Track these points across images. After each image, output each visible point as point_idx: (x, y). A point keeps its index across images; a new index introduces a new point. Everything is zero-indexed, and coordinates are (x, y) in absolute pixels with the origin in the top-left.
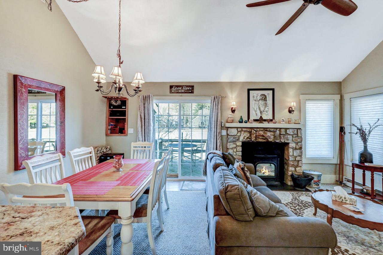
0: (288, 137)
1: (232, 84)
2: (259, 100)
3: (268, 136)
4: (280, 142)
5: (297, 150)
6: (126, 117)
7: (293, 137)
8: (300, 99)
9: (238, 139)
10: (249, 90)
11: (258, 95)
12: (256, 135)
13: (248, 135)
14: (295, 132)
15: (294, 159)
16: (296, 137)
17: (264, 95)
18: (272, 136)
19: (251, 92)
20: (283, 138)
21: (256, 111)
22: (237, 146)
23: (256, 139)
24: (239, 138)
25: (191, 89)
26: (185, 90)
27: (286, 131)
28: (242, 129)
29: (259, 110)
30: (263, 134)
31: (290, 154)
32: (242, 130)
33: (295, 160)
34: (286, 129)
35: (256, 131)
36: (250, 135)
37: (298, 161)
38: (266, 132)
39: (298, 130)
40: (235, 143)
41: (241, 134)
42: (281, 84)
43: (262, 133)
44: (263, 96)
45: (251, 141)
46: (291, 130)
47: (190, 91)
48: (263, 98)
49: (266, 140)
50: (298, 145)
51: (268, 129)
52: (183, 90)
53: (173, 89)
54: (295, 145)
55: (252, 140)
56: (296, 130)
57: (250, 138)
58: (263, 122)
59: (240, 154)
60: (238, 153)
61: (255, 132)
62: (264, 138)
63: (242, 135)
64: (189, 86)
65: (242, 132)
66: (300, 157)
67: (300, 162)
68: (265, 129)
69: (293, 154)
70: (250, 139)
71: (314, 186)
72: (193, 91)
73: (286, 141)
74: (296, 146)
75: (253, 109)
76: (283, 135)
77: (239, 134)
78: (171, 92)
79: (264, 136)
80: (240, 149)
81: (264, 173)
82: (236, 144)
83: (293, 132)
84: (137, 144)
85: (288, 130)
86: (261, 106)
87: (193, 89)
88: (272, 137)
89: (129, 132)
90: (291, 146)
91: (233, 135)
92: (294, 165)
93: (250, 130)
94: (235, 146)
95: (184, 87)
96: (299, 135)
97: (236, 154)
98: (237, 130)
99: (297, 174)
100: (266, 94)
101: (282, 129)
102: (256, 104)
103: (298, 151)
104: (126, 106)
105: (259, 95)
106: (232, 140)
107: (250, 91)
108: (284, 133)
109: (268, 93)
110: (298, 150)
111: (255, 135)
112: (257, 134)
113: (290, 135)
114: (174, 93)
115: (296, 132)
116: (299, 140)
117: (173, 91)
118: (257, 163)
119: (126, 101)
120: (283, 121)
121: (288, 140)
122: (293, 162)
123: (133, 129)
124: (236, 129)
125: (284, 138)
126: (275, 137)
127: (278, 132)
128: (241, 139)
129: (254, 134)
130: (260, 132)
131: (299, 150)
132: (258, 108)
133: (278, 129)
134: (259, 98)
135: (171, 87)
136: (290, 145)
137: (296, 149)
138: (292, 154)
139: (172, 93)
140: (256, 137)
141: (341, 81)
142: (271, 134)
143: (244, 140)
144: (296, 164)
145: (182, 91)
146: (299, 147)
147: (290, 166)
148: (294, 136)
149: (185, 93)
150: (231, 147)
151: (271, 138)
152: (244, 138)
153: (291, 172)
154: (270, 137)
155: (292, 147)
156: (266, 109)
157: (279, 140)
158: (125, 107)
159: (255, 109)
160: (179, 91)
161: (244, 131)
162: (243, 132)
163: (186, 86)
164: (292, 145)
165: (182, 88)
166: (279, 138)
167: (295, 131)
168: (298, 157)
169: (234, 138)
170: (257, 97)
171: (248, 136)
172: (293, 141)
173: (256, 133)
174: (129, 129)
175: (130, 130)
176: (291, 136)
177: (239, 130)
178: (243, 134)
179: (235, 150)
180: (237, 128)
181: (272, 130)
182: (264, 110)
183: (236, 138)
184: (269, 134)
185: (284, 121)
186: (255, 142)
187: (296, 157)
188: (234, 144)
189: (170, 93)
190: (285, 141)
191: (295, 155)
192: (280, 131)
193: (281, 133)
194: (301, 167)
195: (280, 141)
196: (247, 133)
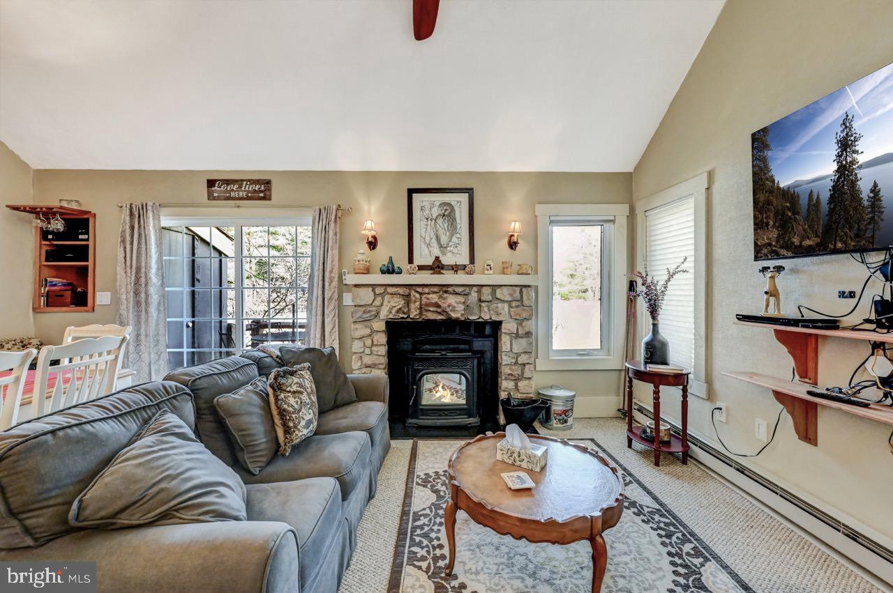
0: (497, 308)
1: (370, 178)
2: (437, 217)
3: (449, 306)
4: (481, 320)
5: (520, 340)
6: (90, 264)
7: (512, 307)
8: (537, 214)
9: (377, 315)
10: (411, 192)
11: (432, 205)
12: (421, 304)
13: (398, 303)
14: (515, 295)
15: (514, 361)
16: (517, 306)
17: (449, 204)
18: (460, 305)
19: (415, 196)
20: (486, 309)
21: (428, 245)
22: (373, 332)
23: (421, 314)
24: (378, 313)
25: (263, 188)
26: (248, 192)
27: (494, 293)
28: (385, 289)
29: (436, 242)
30: (436, 300)
31: (504, 349)
32: (385, 292)
33: (516, 363)
34: (494, 287)
35: (421, 294)
36: (408, 304)
37: (524, 365)
38: (445, 295)
39: (523, 289)
40: (368, 323)
41: (383, 301)
42: (491, 178)
43: (434, 298)
44: (445, 208)
45: (409, 320)
46: (505, 291)
47: (262, 195)
48: (445, 211)
49: (445, 314)
50: (523, 327)
51: (450, 289)
52: (242, 191)
53: (216, 188)
54: (515, 326)
55: (411, 317)
56: (518, 289)
57: (406, 310)
58: (442, 271)
59: (383, 350)
60: (374, 348)
61: (418, 296)
62: (439, 310)
63: (385, 303)
64: (258, 182)
65: (387, 297)
66: (527, 356)
67: (527, 366)
68: (444, 289)
69: (511, 350)
70: (404, 313)
71: (555, 425)
72: (267, 193)
73: (495, 318)
74: (518, 329)
75: (422, 240)
76: (488, 302)
77: (377, 303)
78: (211, 197)
79: (439, 306)
80: (382, 338)
81: (440, 398)
82: (371, 329)
83: (511, 295)
84: (82, 331)
85: (498, 291)
86: (441, 232)
87: (269, 190)
88: (462, 307)
89: (98, 302)
90: (505, 329)
91: (362, 303)
92: (512, 375)
93: (406, 291)
94: (368, 331)
95: (245, 183)
96: (526, 302)
97: (371, 351)
98: (373, 290)
99: (519, 396)
100: (453, 203)
101: (484, 288)
102: (429, 227)
103: (523, 341)
104: (87, 233)
105: (437, 204)
106: (360, 317)
107: (413, 195)
108: (490, 298)
109: (459, 199)
110: (522, 337)
111: (418, 303)
112: (424, 300)
113: (503, 301)
114: (218, 198)
115: (517, 295)
116: (524, 315)
117: (216, 195)
118: (421, 374)
119: (87, 220)
120: (489, 267)
121: (498, 314)
122: (510, 369)
123: (109, 294)
124: (371, 289)
125: (489, 310)
126: (467, 307)
127: (474, 295)
128: (384, 313)
129: (415, 302)
130: (430, 296)
131: (526, 337)
132: (435, 237)
133: (475, 289)
134: (436, 212)
135: (211, 183)
136: (503, 325)
137: (517, 336)
138: (509, 350)
139: (215, 198)
140: (421, 308)
141: (632, 171)
142: (458, 300)
143: (391, 316)
144: (517, 371)
145: (241, 194)
146: (524, 332)
147: (503, 378)
148: (514, 304)
149: (248, 198)
150: (358, 334)
151: (458, 309)
152: (391, 312)
153: (506, 393)
154: (455, 307)
155: (507, 332)
156: (454, 239)
157: (476, 314)
158: (86, 237)
159: (428, 238)
160: (233, 194)
161: (392, 294)
162: (389, 296)
163: (249, 180)
164: (508, 326)
165: (240, 187)
166: (476, 310)
167: (515, 291)
168: (523, 355)
169: (364, 312)
170: (431, 209)
171: (401, 306)
172: (511, 318)
173: (421, 298)
174: (98, 294)
175: (102, 298)
176: (506, 306)
177: (378, 291)
178: (389, 302)
179: (368, 342)
180: (373, 286)
181: (459, 290)
182: (450, 241)
183: (370, 311)
184: (451, 300)
185: (491, 268)
186: (420, 320)
187: (518, 355)
188: (366, 327)
189: (209, 199)
190: (491, 318)
191: (515, 350)
192: (479, 292)
193: (483, 298)
194: (530, 378)
195: (480, 317)
196: (397, 300)
